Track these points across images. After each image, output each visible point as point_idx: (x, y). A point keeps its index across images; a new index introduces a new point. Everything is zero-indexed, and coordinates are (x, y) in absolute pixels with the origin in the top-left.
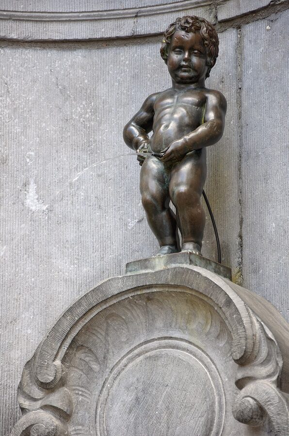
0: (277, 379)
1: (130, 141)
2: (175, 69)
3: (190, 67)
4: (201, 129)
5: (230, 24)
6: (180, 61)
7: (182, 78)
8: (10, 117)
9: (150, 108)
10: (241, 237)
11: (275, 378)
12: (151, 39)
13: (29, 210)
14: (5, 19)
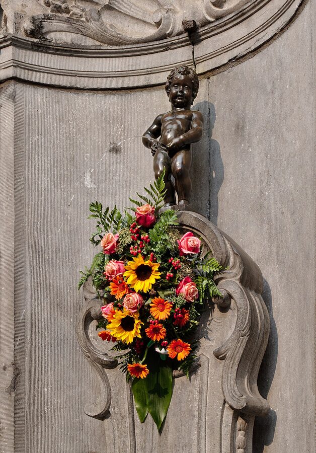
0: (240, 278)
1: (147, 143)
2: (173, 98)
3: (183, 96)
4: (191, 132)
5: (203, 76)
6: (177, 92)
7: (178, 103)
8: (76, 134)
9: (159, 122)
10: (209, 201)
11: (239, 277)
12: (156, 87)
13: (86, 188)
14: (73, 76)
